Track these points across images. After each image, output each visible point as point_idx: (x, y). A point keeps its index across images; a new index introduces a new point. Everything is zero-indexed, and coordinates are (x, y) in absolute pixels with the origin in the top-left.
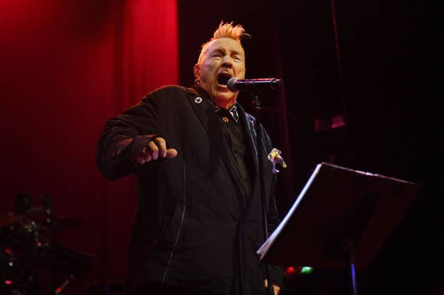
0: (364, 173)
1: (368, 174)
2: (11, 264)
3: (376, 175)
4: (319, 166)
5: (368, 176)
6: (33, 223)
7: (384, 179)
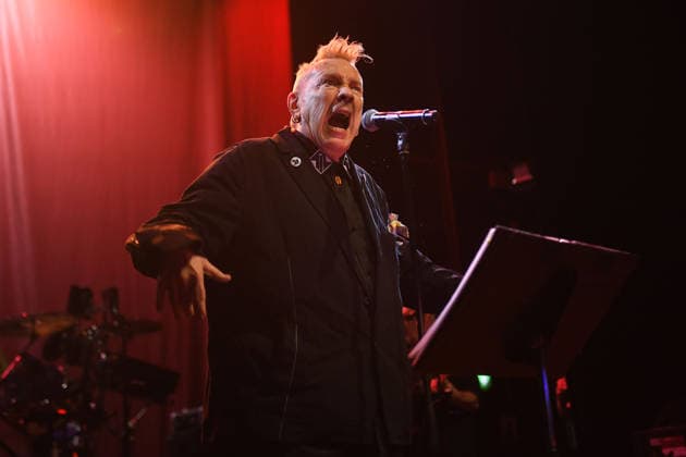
0: (556, 239)
1: (562, 241)
2: (65, 386)
3: (574, 242)
4: (492, 231)
5: (563, 243)
6: (94, 328)
7: (585, 247)
